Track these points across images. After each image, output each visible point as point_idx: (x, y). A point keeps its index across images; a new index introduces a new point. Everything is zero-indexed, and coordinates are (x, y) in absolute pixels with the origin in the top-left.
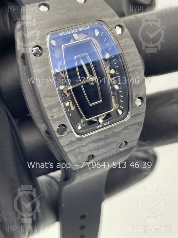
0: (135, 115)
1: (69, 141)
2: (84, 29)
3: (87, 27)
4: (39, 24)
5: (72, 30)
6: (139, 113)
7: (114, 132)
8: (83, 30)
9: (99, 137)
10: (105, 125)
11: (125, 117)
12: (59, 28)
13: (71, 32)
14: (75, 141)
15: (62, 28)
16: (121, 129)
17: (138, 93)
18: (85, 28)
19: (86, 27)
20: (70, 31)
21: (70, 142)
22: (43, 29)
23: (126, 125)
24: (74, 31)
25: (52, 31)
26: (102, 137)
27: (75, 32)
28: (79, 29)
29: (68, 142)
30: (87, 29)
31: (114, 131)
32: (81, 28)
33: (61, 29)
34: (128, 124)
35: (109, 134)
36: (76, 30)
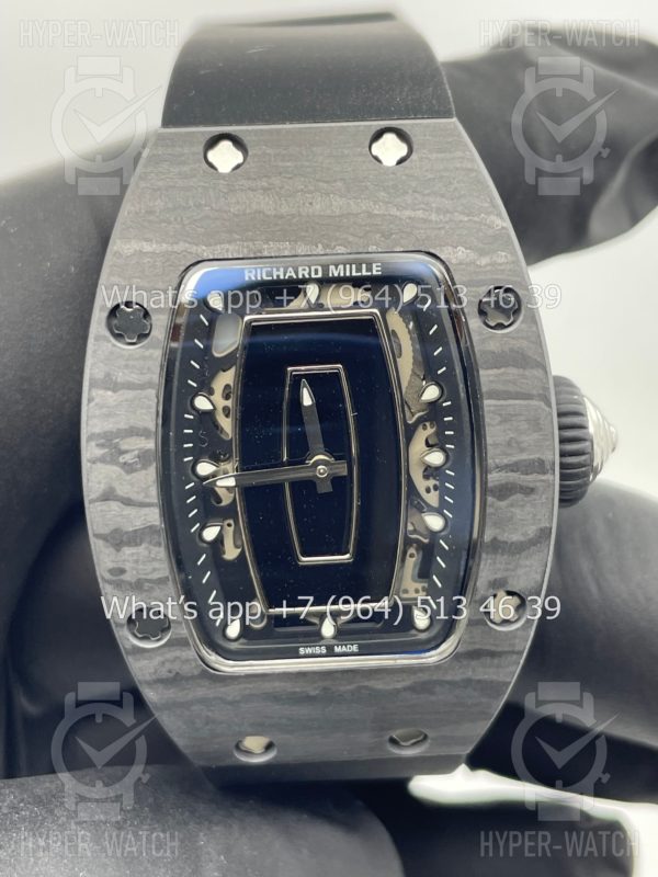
0: (475, 655)
1: (170, 672)
2: (354, 274)
3: (369, 269)
4: (172, 219)
5: (300, 269)
6: (493, 648)
7: (366, 687)
8: (348, 274)
9: (298, 690)
10: (337, 650)
11: (430, 646)
12: (245, 250)
13: (297, 273)
14: (192, 678)
15: (259, 255)
16: (399, 686)
17: (505, 574)
18: (359, 270)
19: (364, 266)
20: (291, 269)
21: (171, 675)
22: (181, 244)
23: (424, 677)
24: (310, 274)
25: (211, 257)
26: (313, 693)
27: (313, 276)
28: (332, 268)
29: (164, 673)
30: (364, 273)
31: (366, 684)
32: (341, 267)
33: (252, 256)
34: (435, 678)
35: (342, 688)
36: (320, 269)
